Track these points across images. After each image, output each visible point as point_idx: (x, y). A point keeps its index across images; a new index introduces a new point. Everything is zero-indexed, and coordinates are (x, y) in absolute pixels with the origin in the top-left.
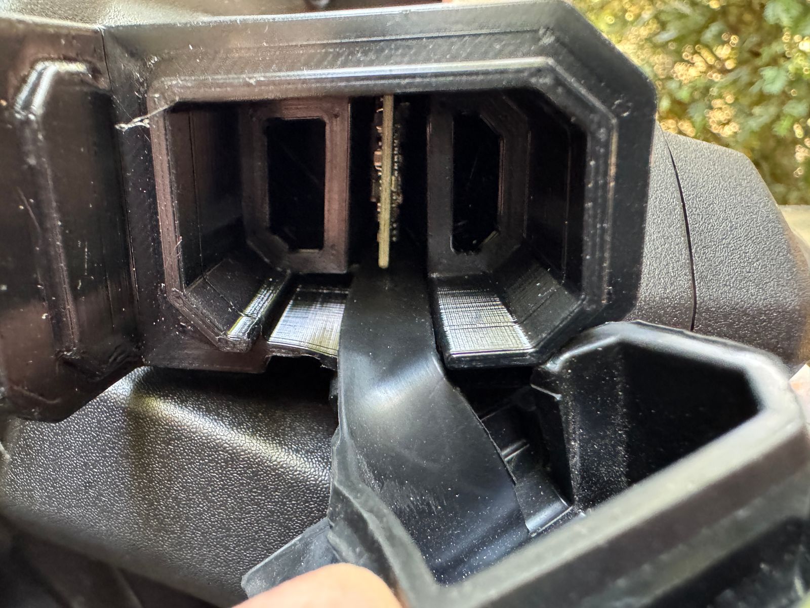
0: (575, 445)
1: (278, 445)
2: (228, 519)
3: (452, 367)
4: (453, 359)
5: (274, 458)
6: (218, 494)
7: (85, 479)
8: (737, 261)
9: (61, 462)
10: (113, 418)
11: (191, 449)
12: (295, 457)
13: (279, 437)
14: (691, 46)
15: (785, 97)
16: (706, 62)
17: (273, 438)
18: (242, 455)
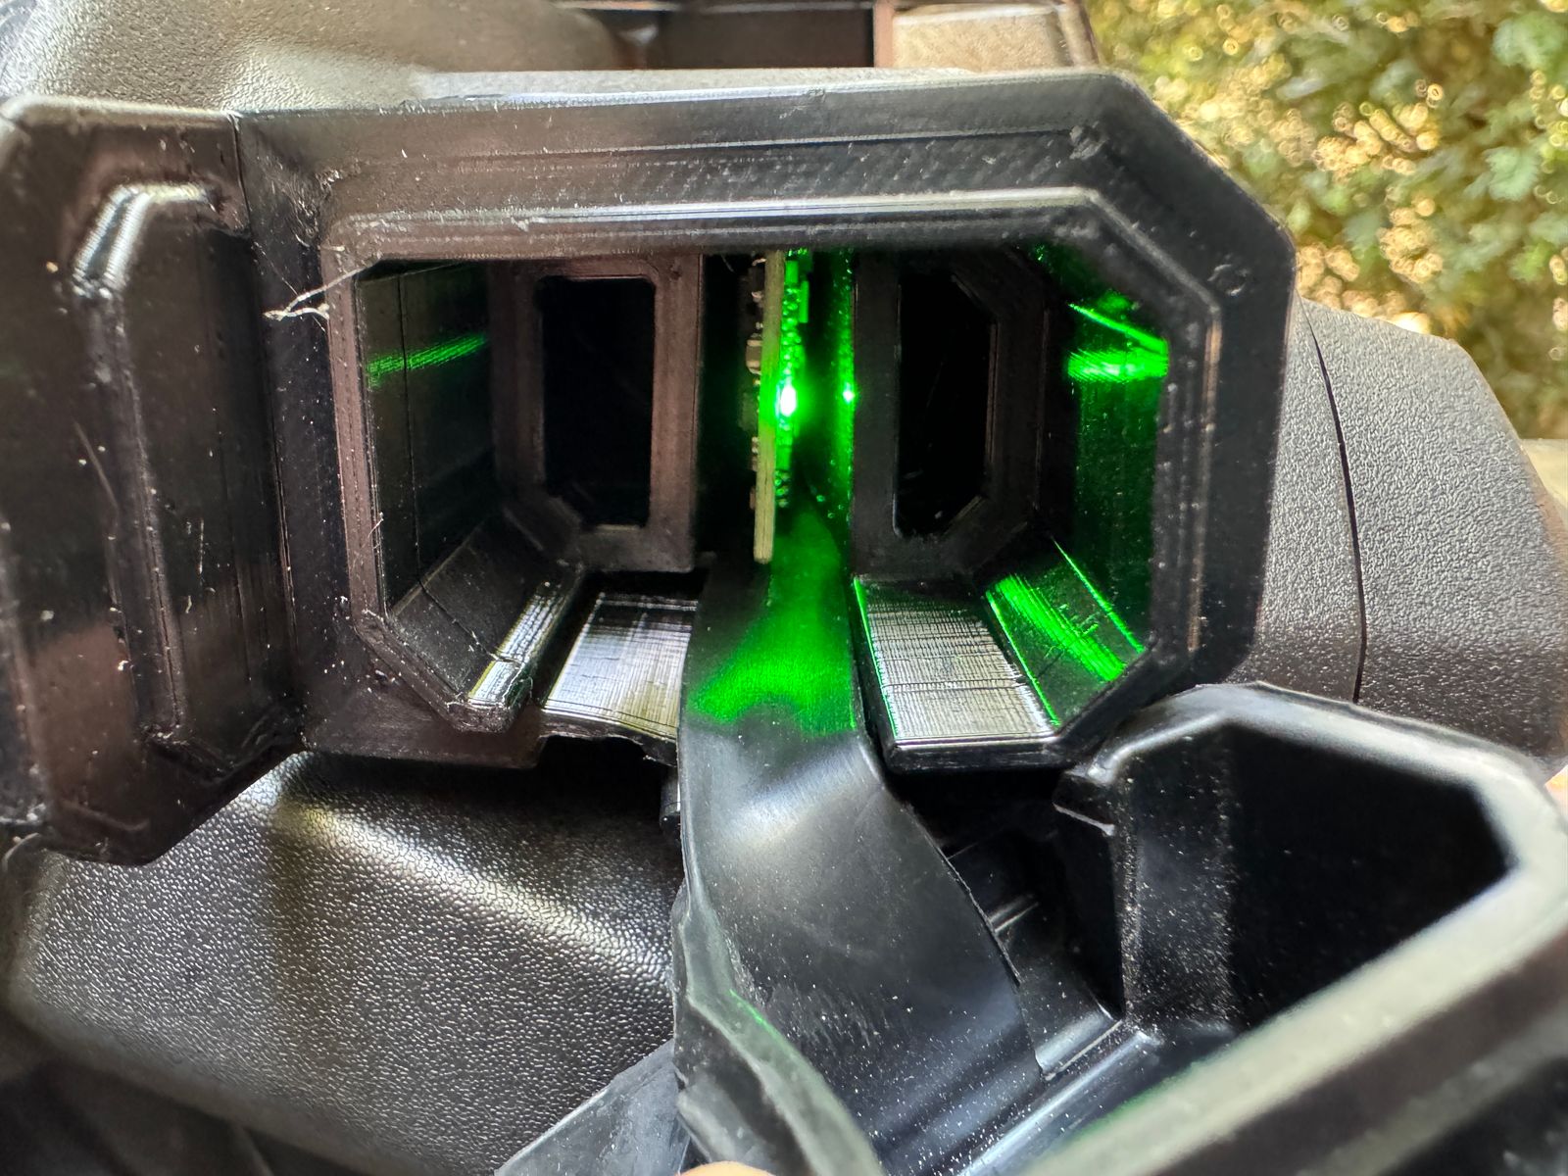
0: (1132, 912)
1: (558, 903)
2: (460, 1044)
3: (899, 768)
4: (901, 753)
5: (551, 929)
6: (443, 996)
7: (188, 962)
8: (1445, 558)
9: (141, 930)
10: (243, 848)
11: (392, 910)
12: (591, 927)
13: (562, 888)
14: (1351, 107)
15: (1533, 207)
16: (1381, 138)
17: (548, 890)
18: (490, 923)
